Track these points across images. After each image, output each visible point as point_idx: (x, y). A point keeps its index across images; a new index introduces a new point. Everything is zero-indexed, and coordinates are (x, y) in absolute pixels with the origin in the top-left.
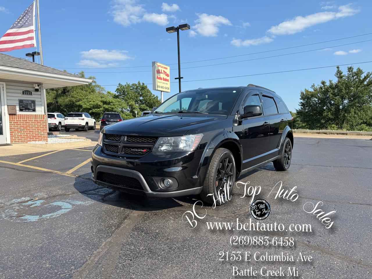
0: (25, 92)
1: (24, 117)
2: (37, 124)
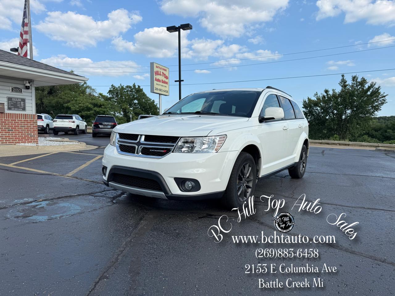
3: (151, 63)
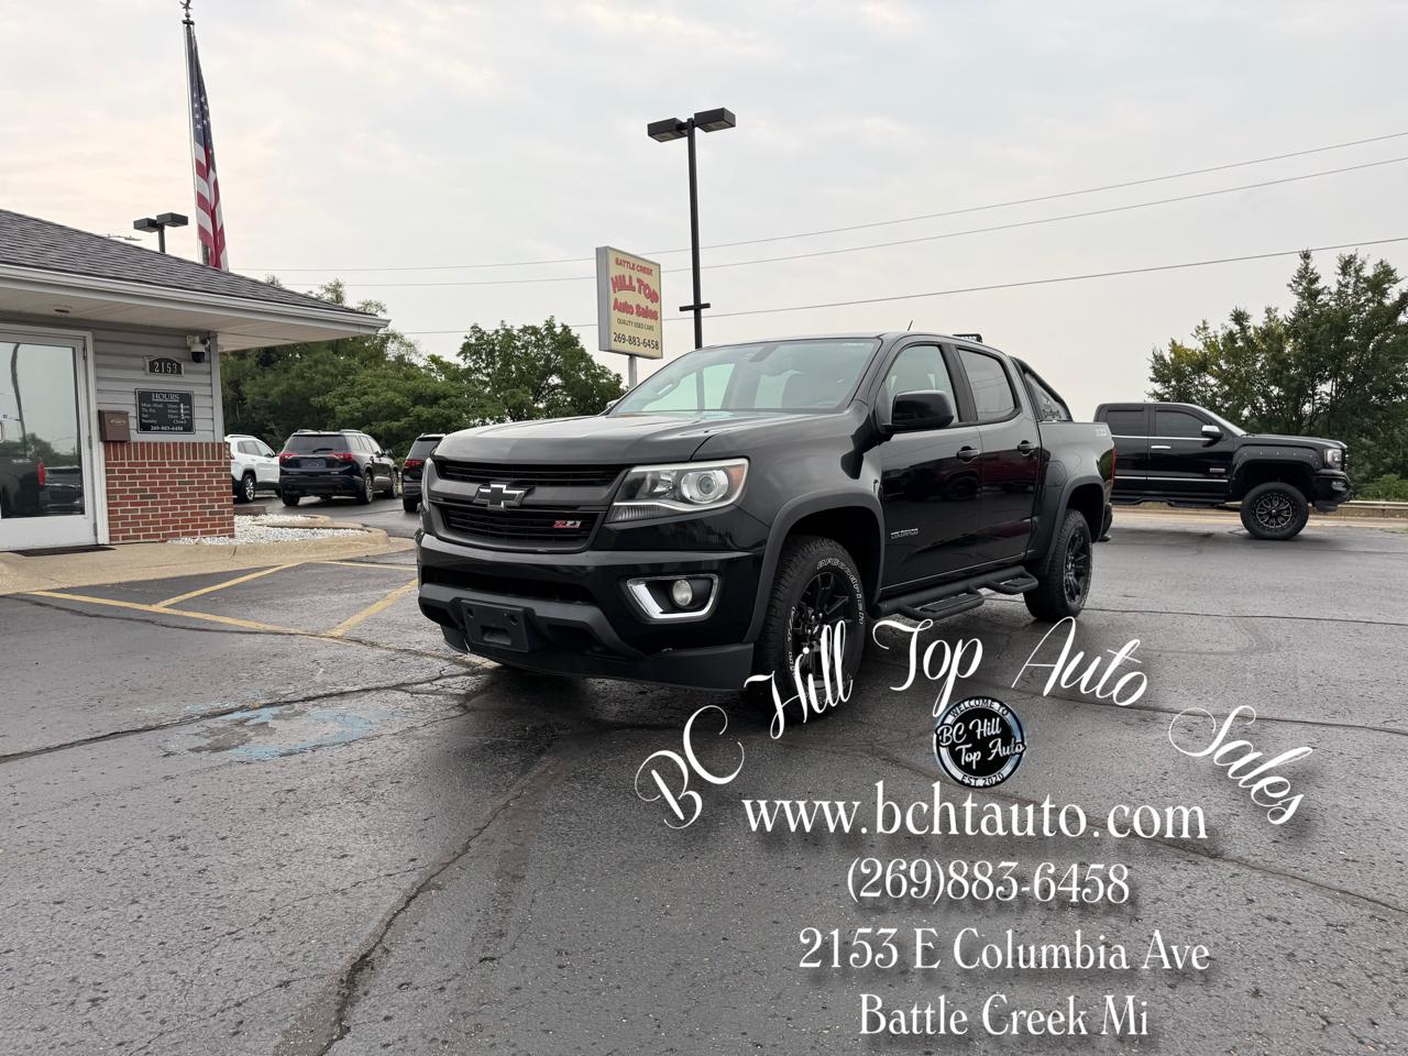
0: (159, 365)
1: (155, 450)
2: (198, 476)
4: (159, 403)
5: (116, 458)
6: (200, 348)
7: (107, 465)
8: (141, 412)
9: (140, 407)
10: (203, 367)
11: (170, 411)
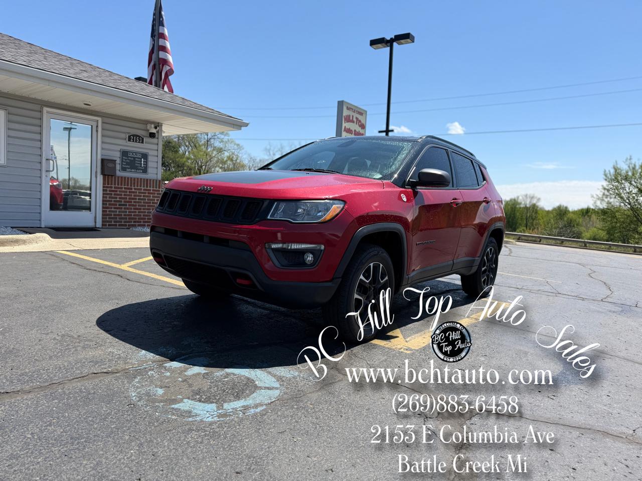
0: (133, 138)
1: (128, 181)
2: (147, 196)
3: (338, 102)
4: (132, 157)
5: (108, 184)
6: (154, 131)
7: (104, 187)
8: (122, 161)
9: (122, 159)
10: (154, 140)
11: (136, 162)
